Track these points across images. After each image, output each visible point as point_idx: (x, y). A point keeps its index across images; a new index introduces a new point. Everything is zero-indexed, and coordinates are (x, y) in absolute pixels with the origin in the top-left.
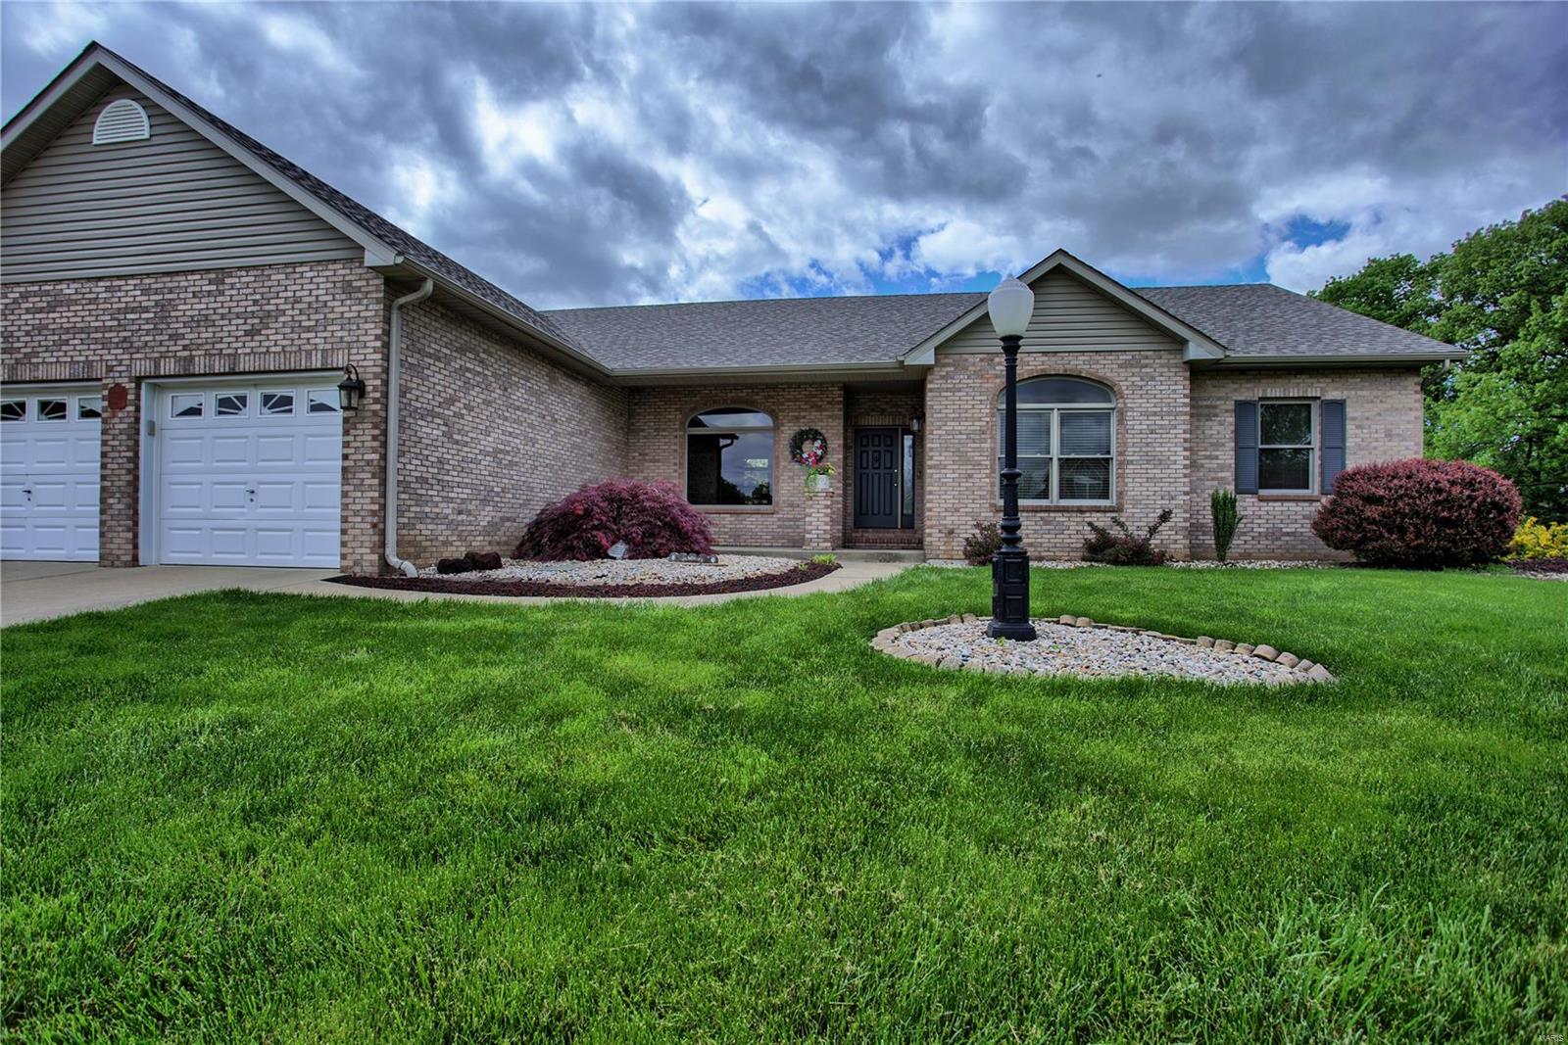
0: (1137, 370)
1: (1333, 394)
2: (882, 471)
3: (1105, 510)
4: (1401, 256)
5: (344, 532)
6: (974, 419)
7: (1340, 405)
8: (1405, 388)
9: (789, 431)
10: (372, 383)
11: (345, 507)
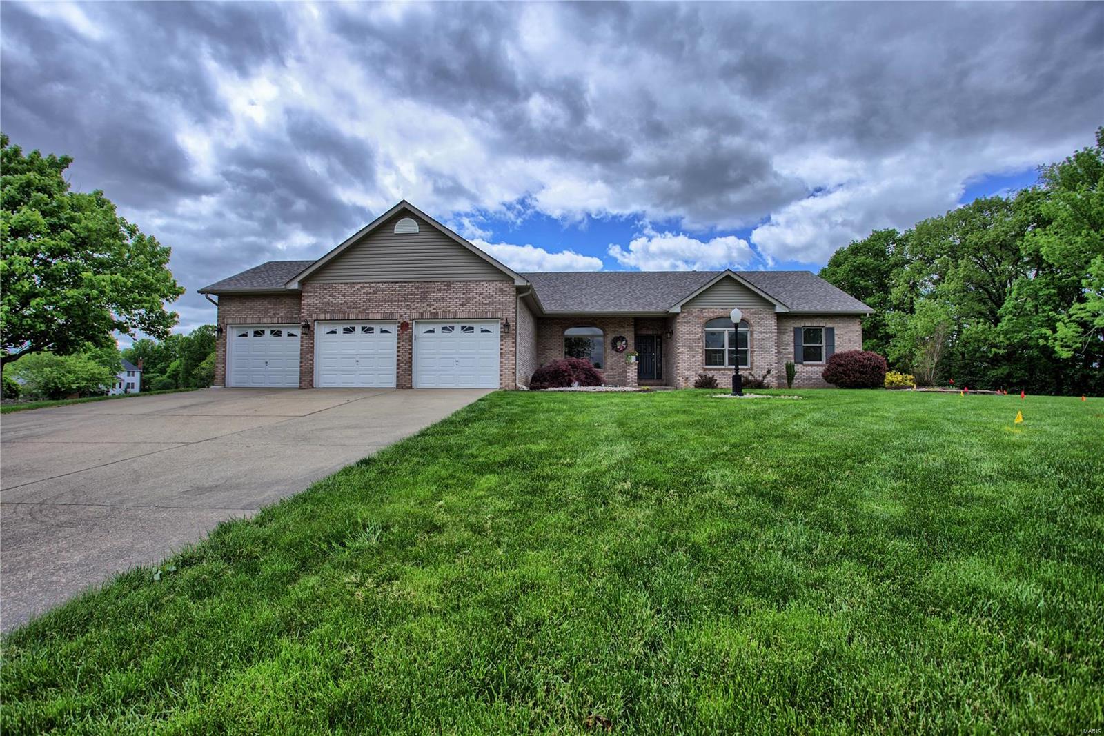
0: (757, 316)
1: (829, 325)
3: (746, 370)
4: (890, 229)
5: (501, 375)
6: (695, 334)
7: (832, 329)
8: (854, 323)
9: (610, 337)
10: (512, 324)
11: (502, 366)
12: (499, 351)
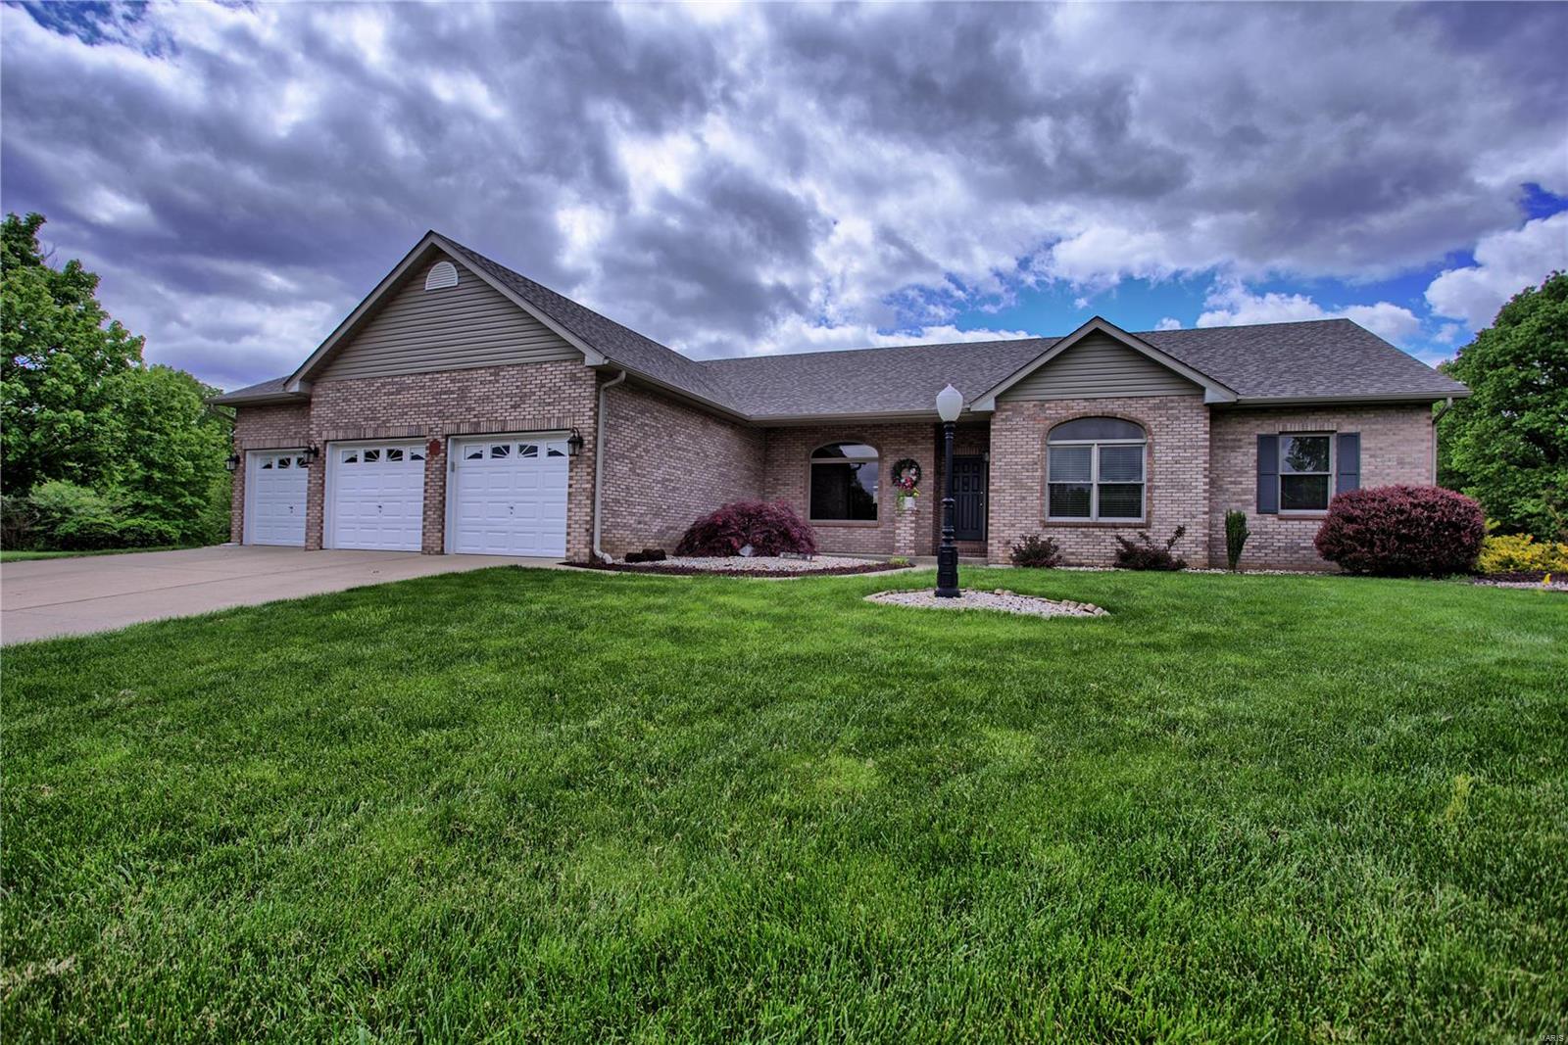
0: (1164, 412)
1: (1348, 427)
2: (970, 493)
3: (1135, 527)
5: (568, 534)
6: (1028, 453)
7: (1354, 438)
8: (1417, 421)
9: (891, 461)
10: (587, 439)
12: (566, 490)
